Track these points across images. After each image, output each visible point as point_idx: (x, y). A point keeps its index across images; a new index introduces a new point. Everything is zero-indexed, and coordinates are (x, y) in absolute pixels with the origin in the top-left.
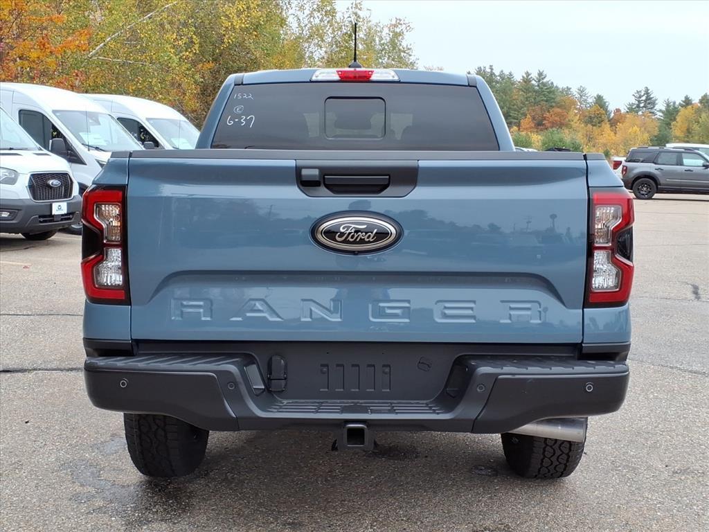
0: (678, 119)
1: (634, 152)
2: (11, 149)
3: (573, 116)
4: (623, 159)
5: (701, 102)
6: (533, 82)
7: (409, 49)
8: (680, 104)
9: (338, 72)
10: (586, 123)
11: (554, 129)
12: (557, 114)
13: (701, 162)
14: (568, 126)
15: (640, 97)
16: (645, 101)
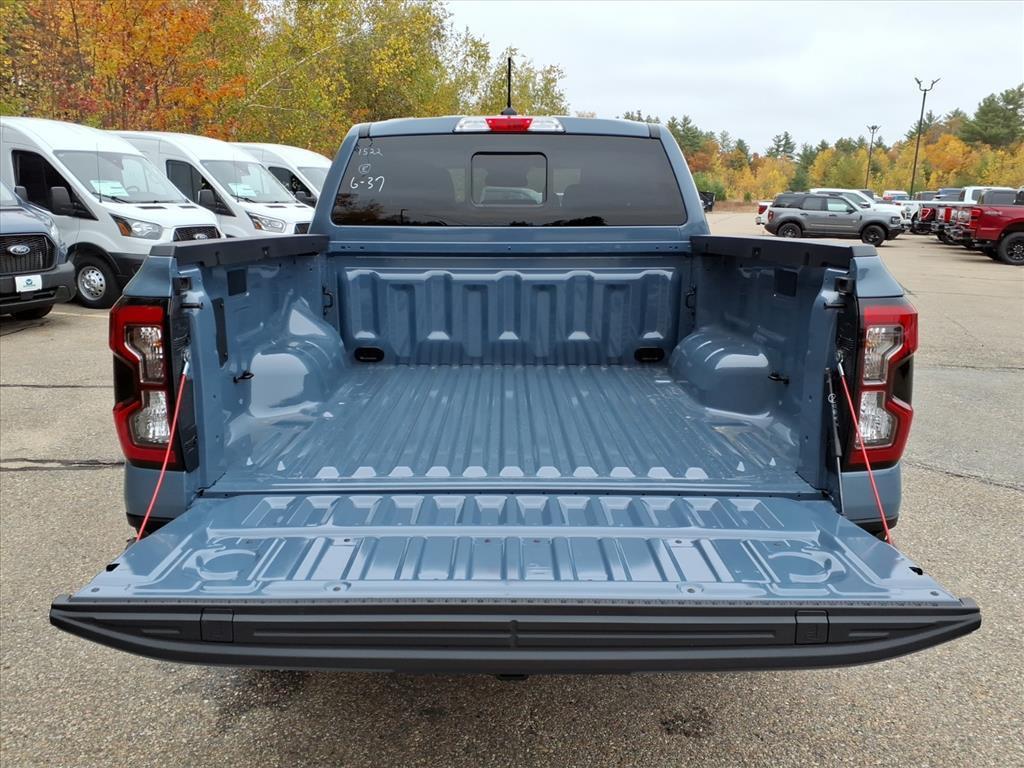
0: (816, 162)
1: (780, 198)
2: (155, 202)
3: (716, 160)
4: (769, 204)
5: (837, 146)
6: (679, 127)
7: (561, 95)
8: (817, 148)
9: (488, 120)
10: (728, 167)
11: (699, 173)
12: (700, 159)
13: (844, 207)
14: (711, 170)
15: (780, 141)
16: (784, 145)
